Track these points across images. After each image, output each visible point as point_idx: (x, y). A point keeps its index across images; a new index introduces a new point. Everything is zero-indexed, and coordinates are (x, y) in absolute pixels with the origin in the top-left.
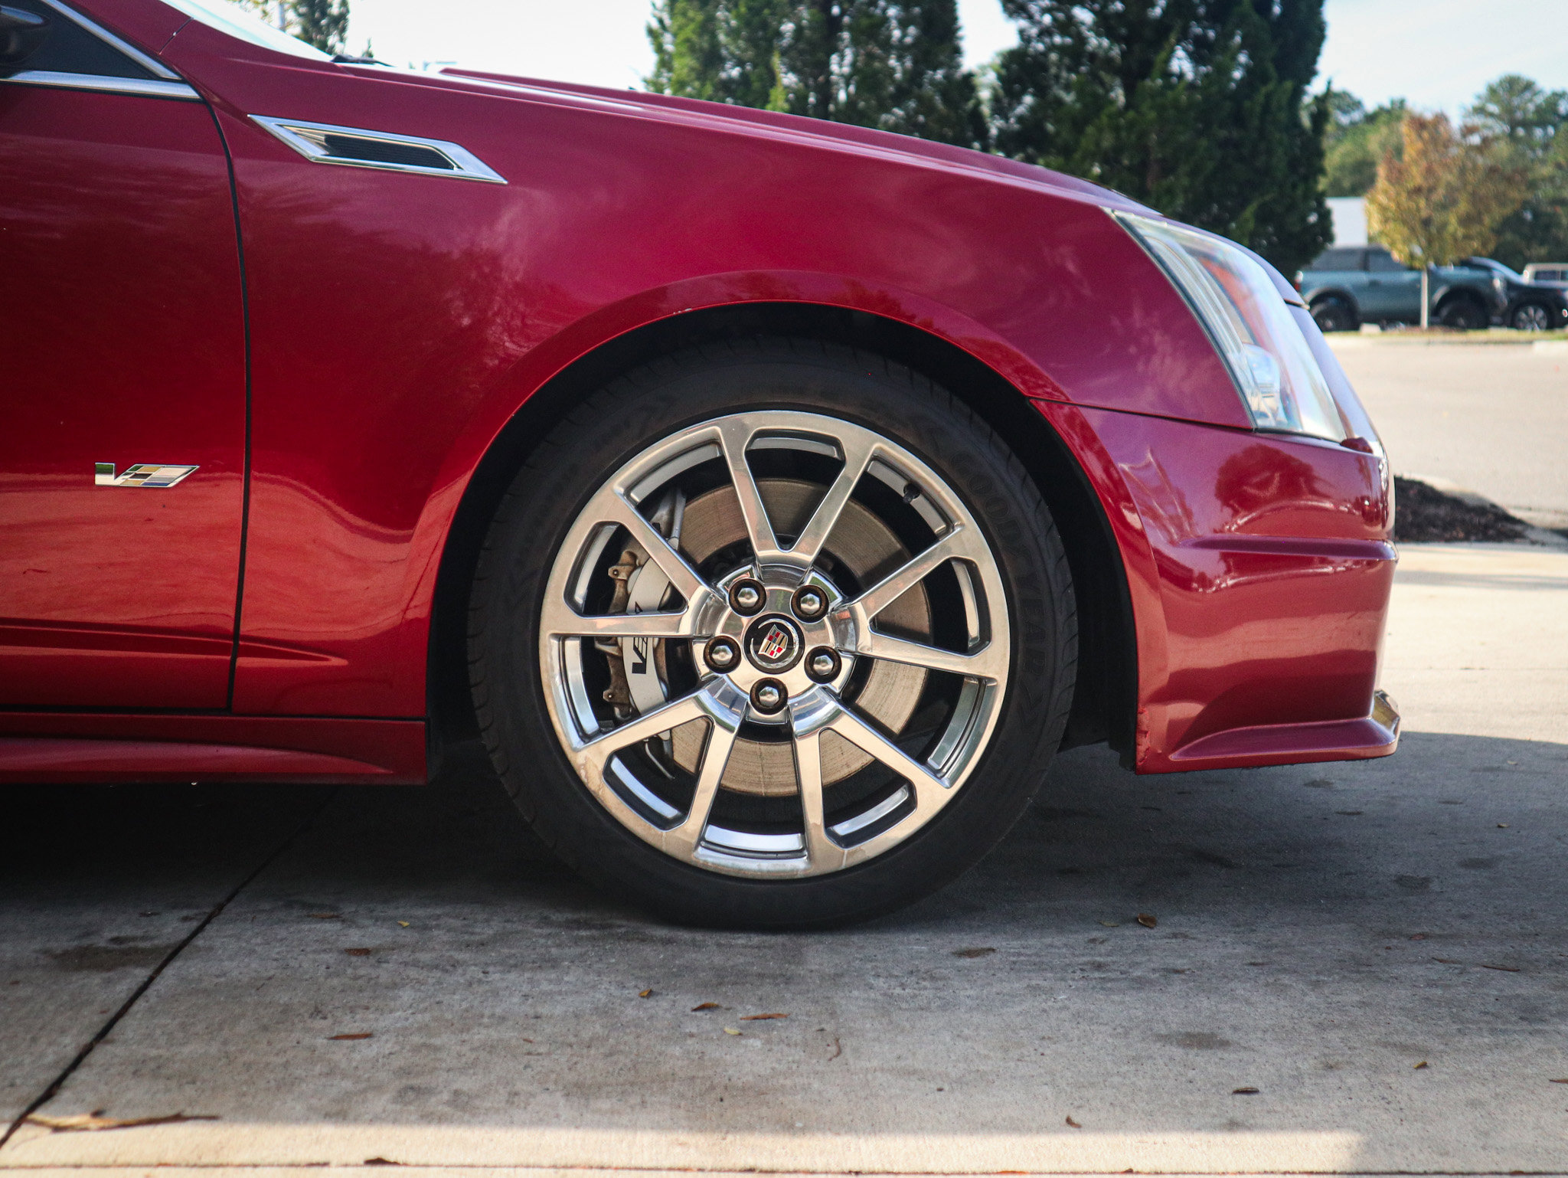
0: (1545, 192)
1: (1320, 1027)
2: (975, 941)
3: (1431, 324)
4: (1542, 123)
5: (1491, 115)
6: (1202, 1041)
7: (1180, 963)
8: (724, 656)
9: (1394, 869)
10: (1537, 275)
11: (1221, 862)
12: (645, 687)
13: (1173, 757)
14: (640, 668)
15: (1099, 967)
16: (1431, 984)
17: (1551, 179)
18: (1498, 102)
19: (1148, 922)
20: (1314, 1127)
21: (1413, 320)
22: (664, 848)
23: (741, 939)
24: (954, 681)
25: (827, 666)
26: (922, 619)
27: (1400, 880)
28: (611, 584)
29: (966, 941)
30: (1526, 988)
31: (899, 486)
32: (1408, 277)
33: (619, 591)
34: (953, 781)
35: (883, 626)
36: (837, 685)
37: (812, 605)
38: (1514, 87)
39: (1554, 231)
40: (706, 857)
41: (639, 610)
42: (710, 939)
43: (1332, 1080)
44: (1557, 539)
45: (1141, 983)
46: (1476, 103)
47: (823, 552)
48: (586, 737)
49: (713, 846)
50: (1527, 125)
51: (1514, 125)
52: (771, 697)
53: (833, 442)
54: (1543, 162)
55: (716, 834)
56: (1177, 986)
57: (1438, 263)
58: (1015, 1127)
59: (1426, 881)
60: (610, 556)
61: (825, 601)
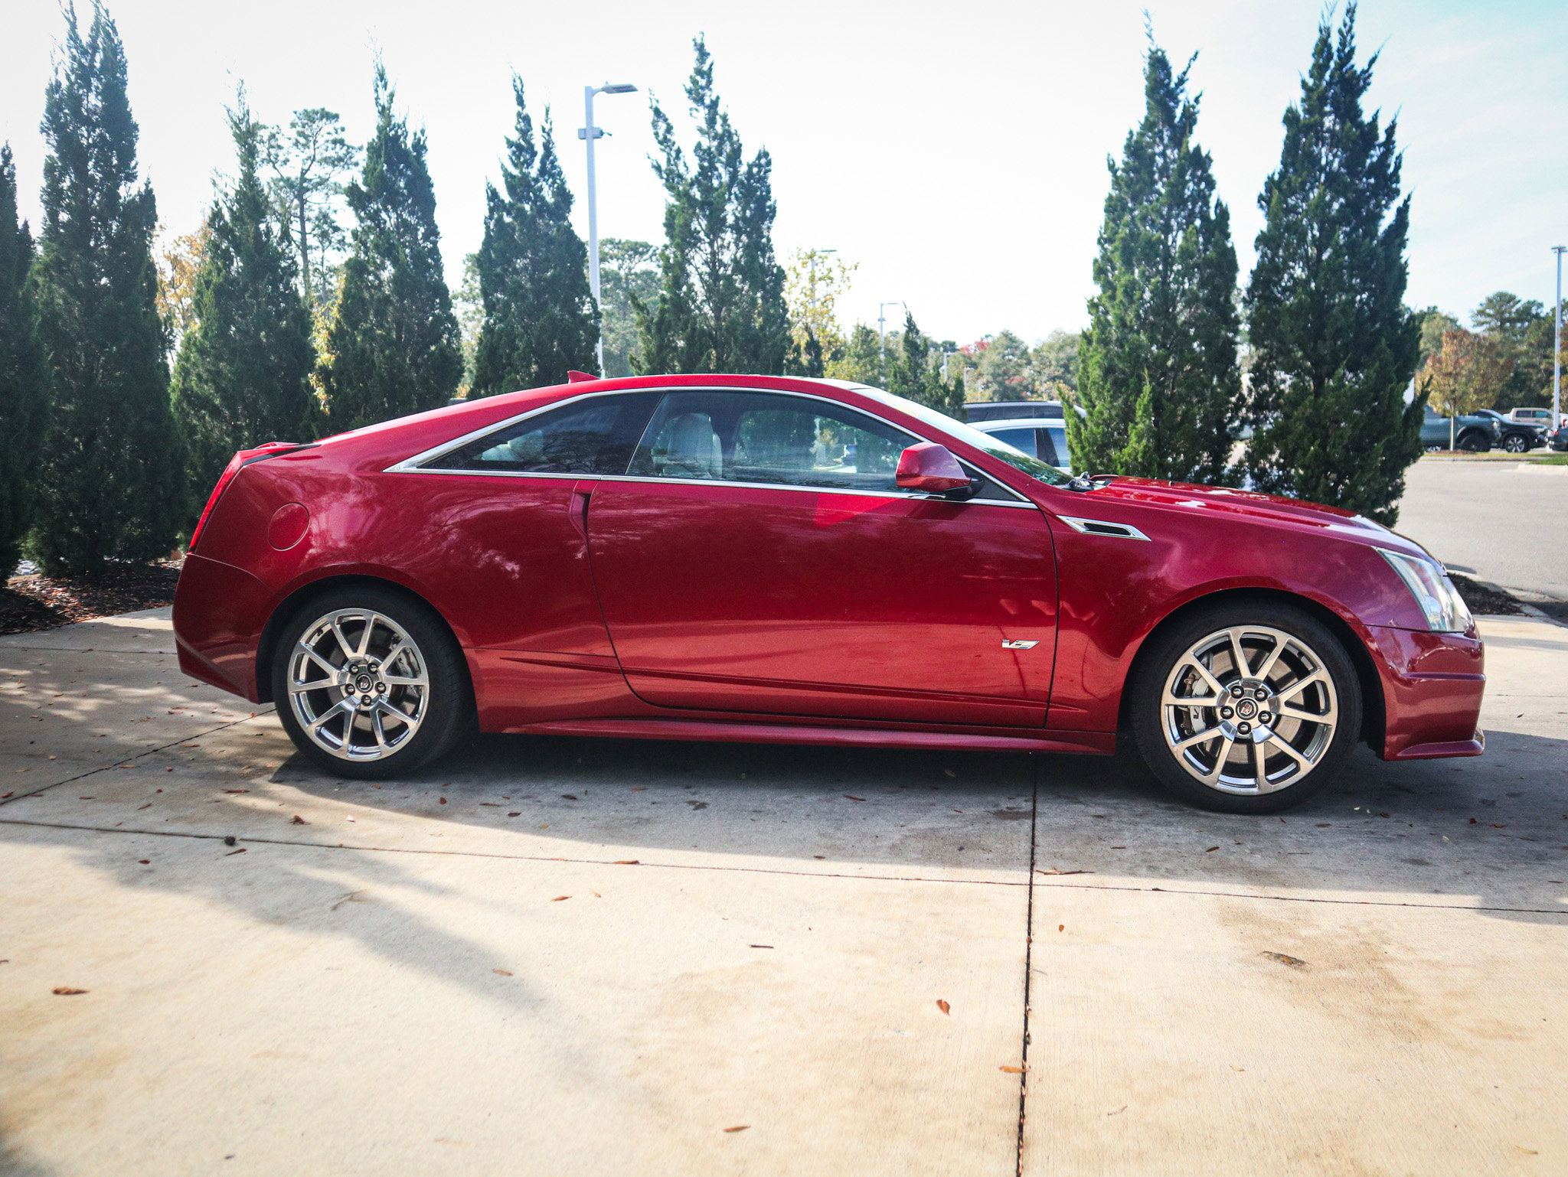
0: (1522, 361)
1: (1462, 859)
2: (1324, 821)
3: (1455, 448)
4: (1522, 321)
5: (1489, 315)
6: (1419, 862)
7: (1403, 833)
8: (1228, 713)
9: (1480, 796)
10: (1518, 414)
11: (1409, 791)
12: (1198, 724)
13: (1399, 755)
14: (1196, 717)
15: (1373, 833)
16: (1502, 845)
17: (1526, 353)
18: (1494, 308)
19: (1385, 816)
20: (1466, 894)
21: (1445, 446)
22: (1205, 782)
23: (1233, 817)
24: (1315, 724)
25: (1266, 717)
26: (1301, 701)
27: (1483, 801)
28: (1185, 685)
29: (1319, 821)
30: (1537, 847)
31: (1295, 653)
32: (1442, 421)
33: (1188, 687)
34: (1314, 761)
35: (1289, 704)
36: (1269, 725)
37: (1262, 695)
38: (1504, 300)
39: (1528, 383)
40: (1219, 786)
41: (1197, 696)
42: (1223, 816)
43: (1469, 878)
44: (1538, 612)
45: (1390, 840)
46: (1480, 308)
47: (1267, 677)
48: (1176, 742)
49: (1222, 782)
50: (1512, 321)
51: (1503, 321)
52: (1245, 728)
53: (1273, 637)
54: (1521, 342)
55: (1223, 778)
56: (1404, 841)
57: (1461, 413)
58: (1361, 889)
59: (1493, 803)
60: (1185, 675)
61: (1266, 695)
